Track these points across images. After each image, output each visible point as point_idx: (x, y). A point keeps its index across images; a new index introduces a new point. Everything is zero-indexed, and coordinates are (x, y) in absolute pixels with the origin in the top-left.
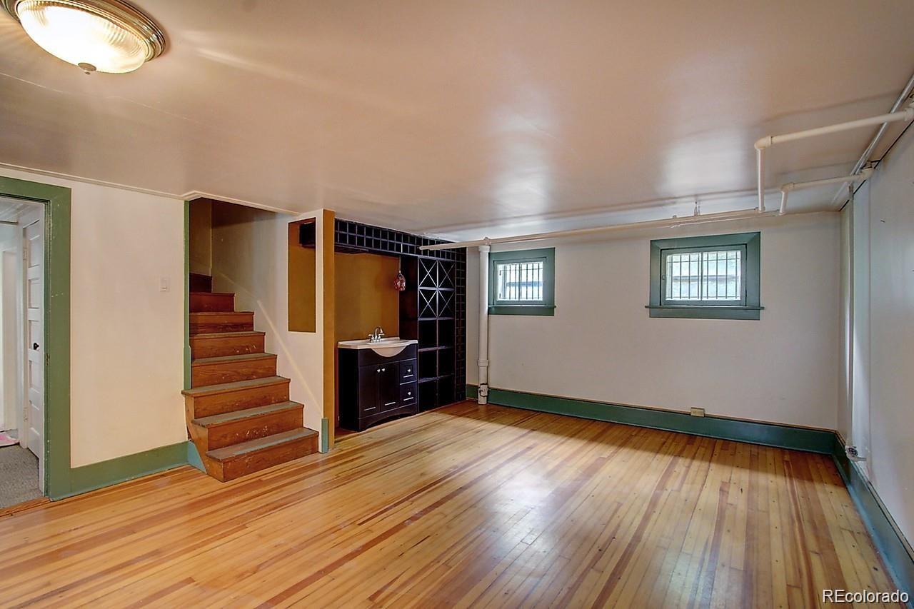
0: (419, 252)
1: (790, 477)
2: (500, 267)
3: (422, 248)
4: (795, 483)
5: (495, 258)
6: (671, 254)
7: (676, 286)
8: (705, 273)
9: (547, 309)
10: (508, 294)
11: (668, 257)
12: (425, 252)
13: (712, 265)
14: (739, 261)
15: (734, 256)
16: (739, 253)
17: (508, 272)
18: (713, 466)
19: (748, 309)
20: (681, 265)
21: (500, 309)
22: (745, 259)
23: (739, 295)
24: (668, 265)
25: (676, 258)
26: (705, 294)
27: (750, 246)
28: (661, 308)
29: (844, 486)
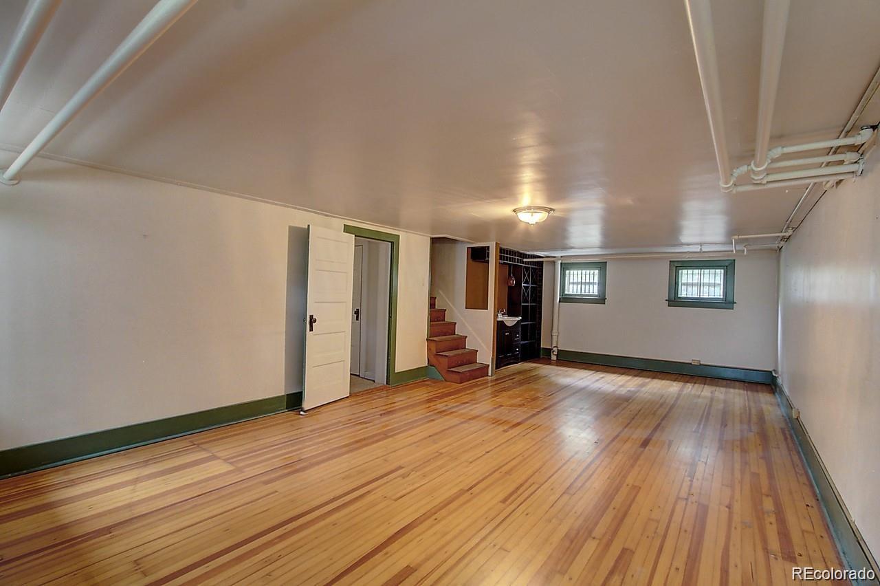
0: (523, 262)
1: (747, 390)
2: (567, 272)
3: (525, 260)
4: (749, 393)
5: (565, 267)
6: (682, 269)
7: (684, 288)
8: (702, 282)
9: (601, 300)
10: (571, 290)
11: (680, 271)
12: (526, 263)
13: (707, 276)
14: (722, 275)
15: (720, 272)
16: (722, 271)
17: (573, 276)
18: (706, 386)
19: (726, 303)
20: (687, 276)
21: (566, 299)
22: (726, 274)
23: (722, 294)
24: (680, 275)
25: (685, 271)
26: (701, 294)
27: (728, 267)
28: (675, 301)
29: (774, 393)
